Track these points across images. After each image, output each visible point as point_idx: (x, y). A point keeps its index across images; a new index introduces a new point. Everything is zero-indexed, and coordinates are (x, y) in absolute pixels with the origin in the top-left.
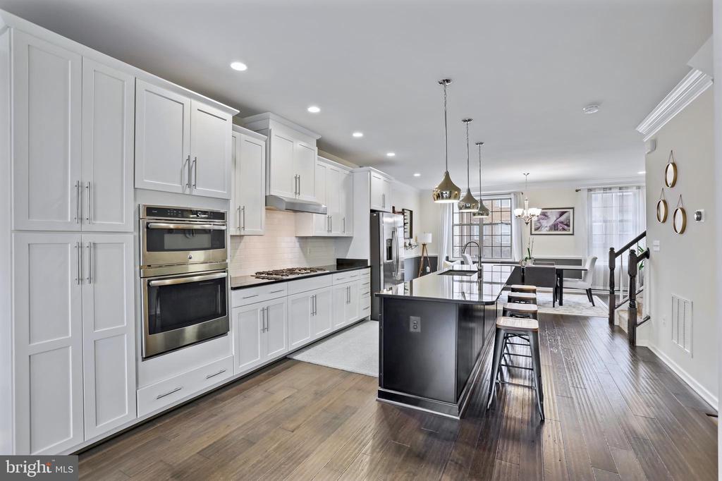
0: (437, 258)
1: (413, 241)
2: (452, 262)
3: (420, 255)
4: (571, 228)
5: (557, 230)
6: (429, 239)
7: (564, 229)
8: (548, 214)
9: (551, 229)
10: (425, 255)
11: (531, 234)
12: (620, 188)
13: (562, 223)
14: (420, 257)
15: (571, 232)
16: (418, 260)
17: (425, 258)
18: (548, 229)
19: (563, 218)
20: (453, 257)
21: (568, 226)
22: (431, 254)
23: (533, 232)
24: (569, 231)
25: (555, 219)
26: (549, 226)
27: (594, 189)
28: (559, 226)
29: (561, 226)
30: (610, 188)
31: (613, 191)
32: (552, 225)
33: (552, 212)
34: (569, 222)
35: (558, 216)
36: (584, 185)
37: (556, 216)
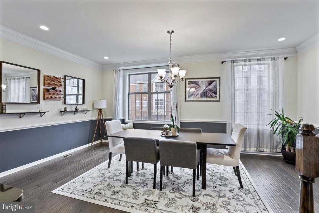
4: (218, 95)
5: (207, 97)
6: (104, 105)
7: (212, 97)
8: (200, 83)
9: (201, 97)
11: (186, 101)
13: (210, 90)
15: (218, 99)
18: (199, 96)
19: (211, 87)
21: (216, 93)
23: (188, 99)
24: (216, 98)
25: (205, 87)
26: (200, 94)
27: (237, 60)
28: (208, 93)
29: (210, 94)
30: (250, 60)
31: (252, 62)
32: (203, 93)
33: (202, 81)
34: (216, 90)
35: (207, 85)
36: (229, 58)
37: (205, 85)
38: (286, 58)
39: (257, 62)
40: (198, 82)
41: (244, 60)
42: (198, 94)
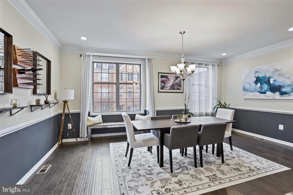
0: (80, 114)
1: (51, 98)
2: (94, 116)
3: (61, 111)
4: (182, 88)
5: (174, 89)
6: (71, 96)
7: (178, 89)
8: (169, 77)
9: (170, 89)
10: (66, 111)
11: (159, 92)
12: (206, 65)
13: (177, 84)
14: (61, 115)
15: (182, 91)
16: (58, 117)
17: (67, 115)
18: (169, 88)
19: (177, 81)
20: (93, 112)
21: (180, 86)
22: (72, 110)
23: (160, 90)
24: (181, 90)
25: (173, 81)
26: (170, 86)
27: (195, 63)
28: (175, 86)
29: (176, 87)
30: (202, 64)
31: (202, 66)
32: (172, 85)
33: (171, 76)
34: (181, 84)
35: (175, 79)
36: (190, 60)
37: (174, 79)
38: (218, 66)
39: (205, 66)
40: (168, 76)
41: (199, 63)
42: (168, 86)
